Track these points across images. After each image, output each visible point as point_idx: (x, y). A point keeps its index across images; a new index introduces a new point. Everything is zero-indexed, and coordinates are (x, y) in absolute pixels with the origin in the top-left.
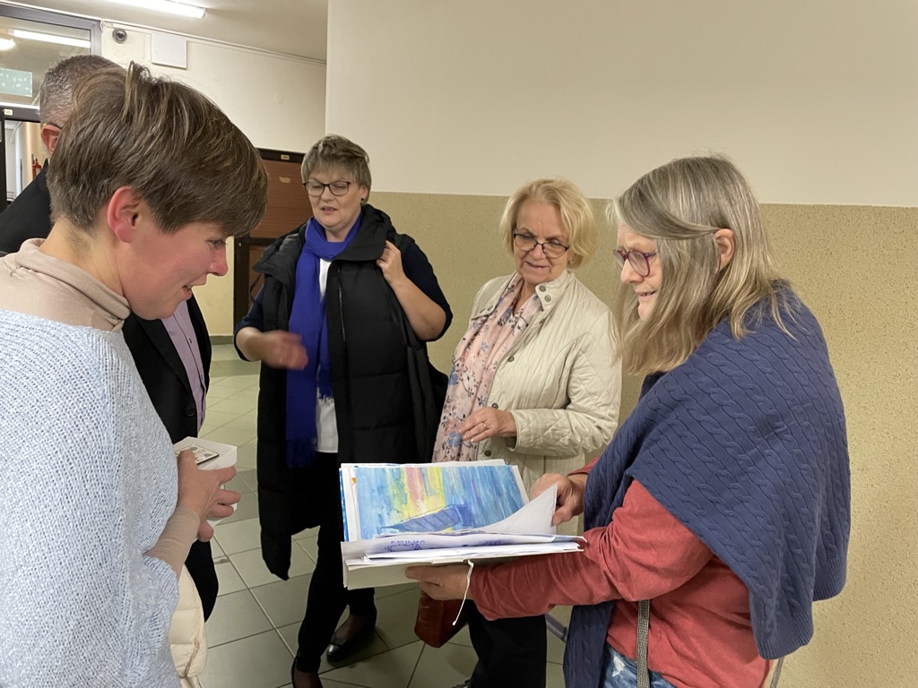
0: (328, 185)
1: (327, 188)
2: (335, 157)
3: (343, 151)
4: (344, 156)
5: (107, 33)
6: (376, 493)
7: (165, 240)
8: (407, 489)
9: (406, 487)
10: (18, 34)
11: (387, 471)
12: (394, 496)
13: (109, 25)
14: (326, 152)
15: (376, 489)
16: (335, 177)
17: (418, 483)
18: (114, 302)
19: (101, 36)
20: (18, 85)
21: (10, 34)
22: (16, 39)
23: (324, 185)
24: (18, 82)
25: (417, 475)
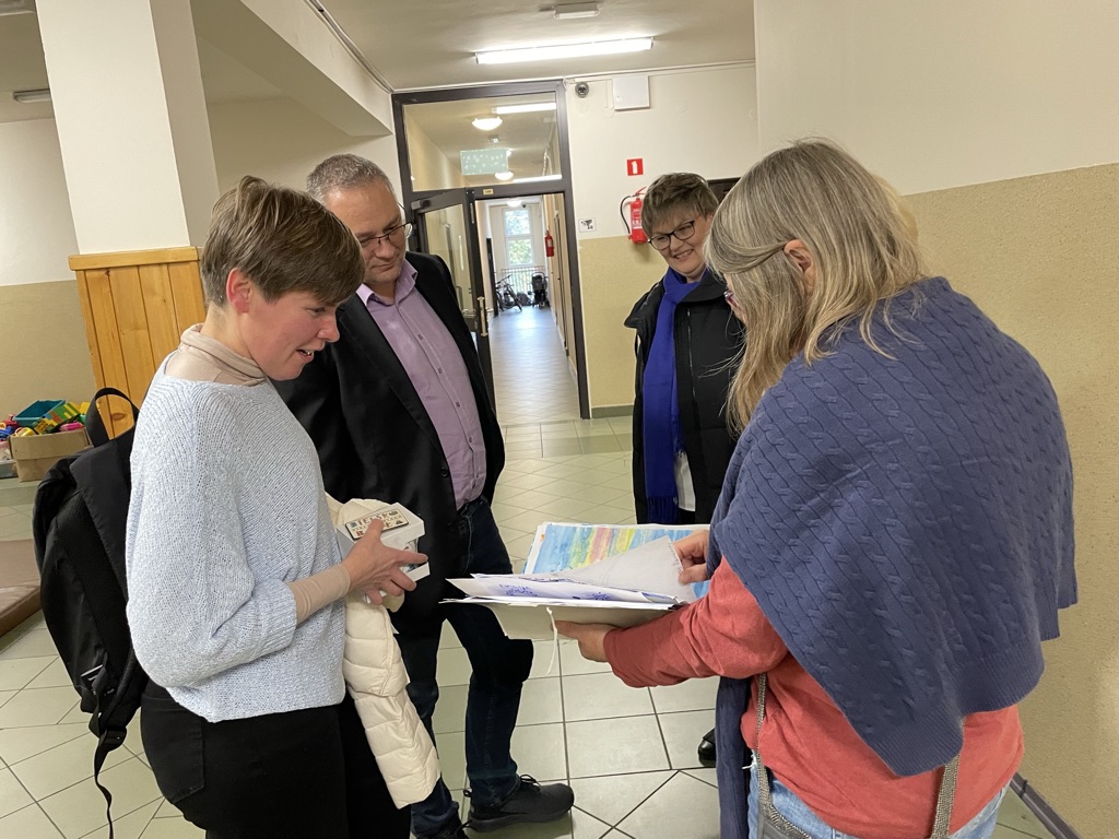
0: (673, 233)
1: (673, 237)
2: (670, 201)
3: (674, 191)
4: (679, 195)
5: (571, 89)
6: (557, 551)
7: (270, 309)
8: (590, 549)
9: (591, 547)
10: (501, 110)
11: (578, 530)
12: (575, 553)
13: (571, 81)
14: (657, 202)
15: (559, 546)
16: (676, 222)
17: (604, 543)
18: (241, 364)
19: (564, 96)
20: (496, 163)
21: (493, 112)
22: (502, 116)
23: (669, 235)
24: (495, 160)
25: (607, 535)
